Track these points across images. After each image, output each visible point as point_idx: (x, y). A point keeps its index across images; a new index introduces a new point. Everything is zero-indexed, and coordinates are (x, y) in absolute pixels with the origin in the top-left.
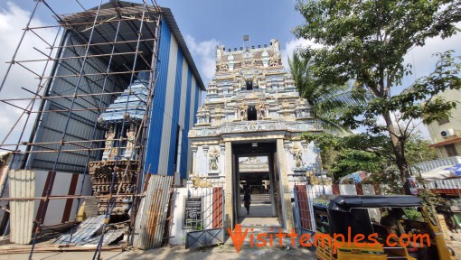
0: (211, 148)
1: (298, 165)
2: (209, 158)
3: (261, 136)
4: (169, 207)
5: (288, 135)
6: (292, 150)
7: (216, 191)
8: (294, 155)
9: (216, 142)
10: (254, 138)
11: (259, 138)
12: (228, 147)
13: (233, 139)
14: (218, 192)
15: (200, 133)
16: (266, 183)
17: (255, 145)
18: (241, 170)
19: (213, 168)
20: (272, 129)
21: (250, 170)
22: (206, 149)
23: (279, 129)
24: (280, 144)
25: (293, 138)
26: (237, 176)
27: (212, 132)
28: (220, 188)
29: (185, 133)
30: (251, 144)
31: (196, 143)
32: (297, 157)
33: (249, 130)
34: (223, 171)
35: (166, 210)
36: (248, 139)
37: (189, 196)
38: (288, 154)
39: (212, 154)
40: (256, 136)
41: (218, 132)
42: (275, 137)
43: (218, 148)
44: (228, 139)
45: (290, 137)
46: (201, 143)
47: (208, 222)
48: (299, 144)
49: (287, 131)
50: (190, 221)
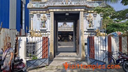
0: (42, 15)
1: (90, 26)
2: (40, 21)
3: (71, 9)
4: (16, 47)
5: (87, 9)
6: (88, 18)
7: (44, 39)
8: (89, 21)
9: (44, 12)
10: (67, 10)
11: (70, 10)
12: (52, 15)
13: (55, 10)
14: (45, 40)
15: (34, 6)
16: (70, 37)
17: (67, 14)
18: (59, 30)
19: (43, 27)
20: (78, 5)
21: (63, 30)
22: (39, 16)
23: (82, 5)
24: (82, 14)
25: (89, 11)
26: (57, 33)
27: (42, 5)
28: (47, 37)
29: (26, 5)
30: (65, 14)
31: (33, 12)
32: (90, 22)
33: (64, 5)
34: (49, 29)
35: (14, 49)
36: (64, 10)
37: (27, 41)
38: (85, 20)
39: (43, 18)
40: (68, 9)
41: (46, 5)
42: (79, 10)
43: (45, 15)
44: (52, 10)
45: (88, 10)
46: (35, 12)
47: (39, 56)
48: (92, 15)
49: (86, 6)
50: (29, 54)
